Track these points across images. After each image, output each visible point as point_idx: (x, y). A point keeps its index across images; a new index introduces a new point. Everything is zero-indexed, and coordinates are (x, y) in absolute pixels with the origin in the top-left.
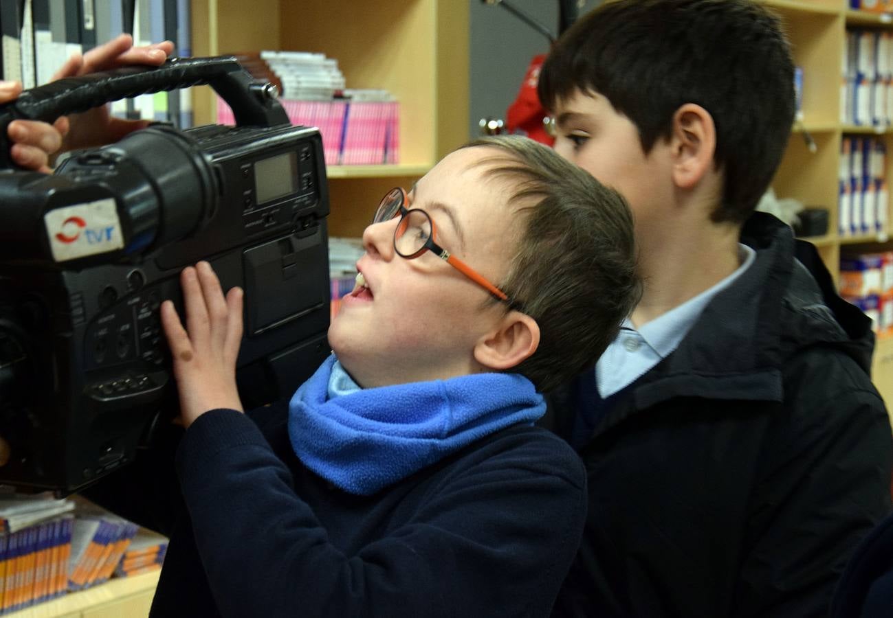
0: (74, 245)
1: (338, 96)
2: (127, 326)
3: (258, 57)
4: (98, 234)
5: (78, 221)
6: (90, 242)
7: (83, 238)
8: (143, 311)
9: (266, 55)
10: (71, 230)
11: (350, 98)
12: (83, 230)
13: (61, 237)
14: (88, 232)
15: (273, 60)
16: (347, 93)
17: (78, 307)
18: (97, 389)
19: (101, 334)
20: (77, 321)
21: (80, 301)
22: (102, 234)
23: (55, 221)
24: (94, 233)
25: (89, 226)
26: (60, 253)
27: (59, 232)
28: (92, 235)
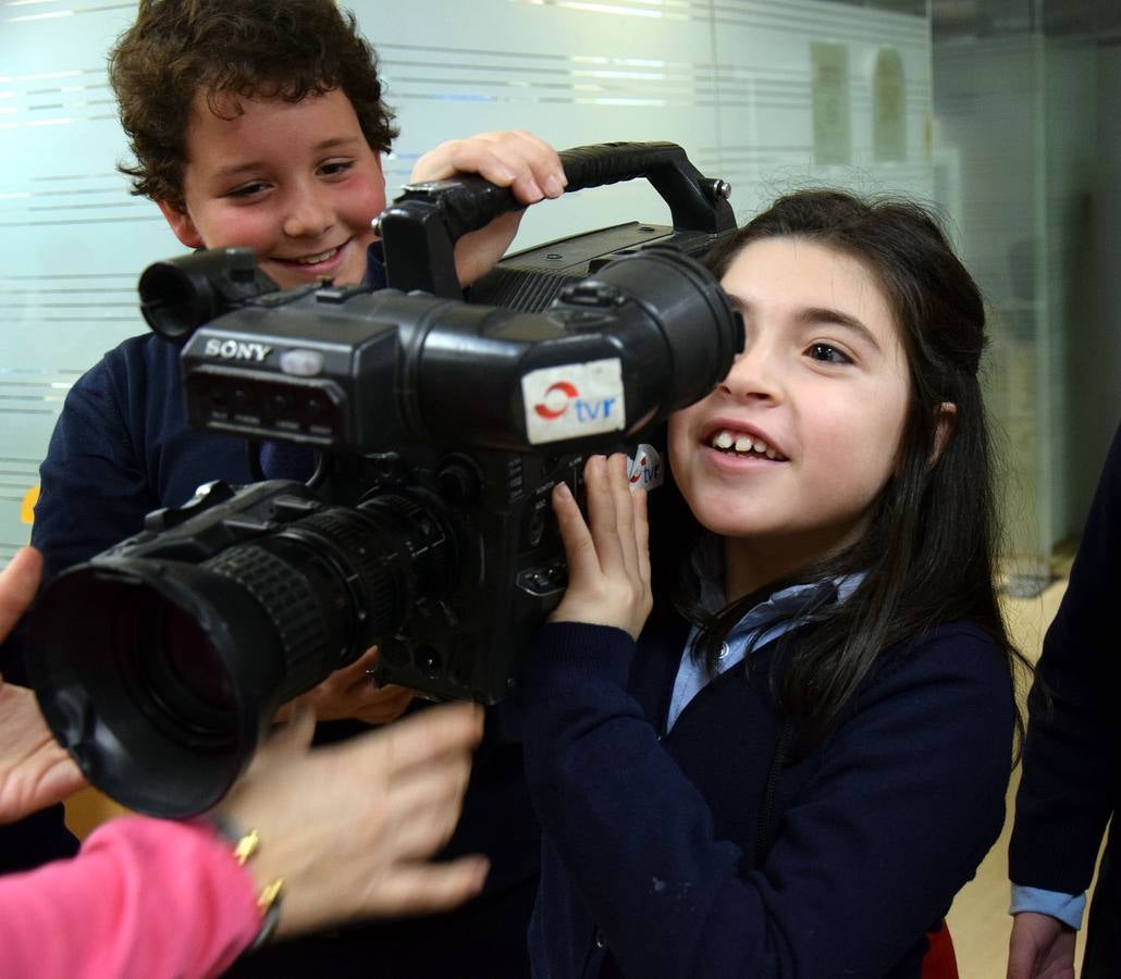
0: (559, 421)
4: (593, 409)
5: (568, 389)
6: (581, 419)
7: (572, 412)
10: (557, 400)
12: (573, 401)
13: (541, 411)
14: (579, 405)
17: (517, 475)
18: (532, 579)
19: (538, 507)
20: (515, 494)
21: (519, 469)
22: (597, 408)
23: (536, 387)
24: (587, 406)
25: (583, 394)
26: (540, 431)
27: (540, 402)
28: (583, 409)
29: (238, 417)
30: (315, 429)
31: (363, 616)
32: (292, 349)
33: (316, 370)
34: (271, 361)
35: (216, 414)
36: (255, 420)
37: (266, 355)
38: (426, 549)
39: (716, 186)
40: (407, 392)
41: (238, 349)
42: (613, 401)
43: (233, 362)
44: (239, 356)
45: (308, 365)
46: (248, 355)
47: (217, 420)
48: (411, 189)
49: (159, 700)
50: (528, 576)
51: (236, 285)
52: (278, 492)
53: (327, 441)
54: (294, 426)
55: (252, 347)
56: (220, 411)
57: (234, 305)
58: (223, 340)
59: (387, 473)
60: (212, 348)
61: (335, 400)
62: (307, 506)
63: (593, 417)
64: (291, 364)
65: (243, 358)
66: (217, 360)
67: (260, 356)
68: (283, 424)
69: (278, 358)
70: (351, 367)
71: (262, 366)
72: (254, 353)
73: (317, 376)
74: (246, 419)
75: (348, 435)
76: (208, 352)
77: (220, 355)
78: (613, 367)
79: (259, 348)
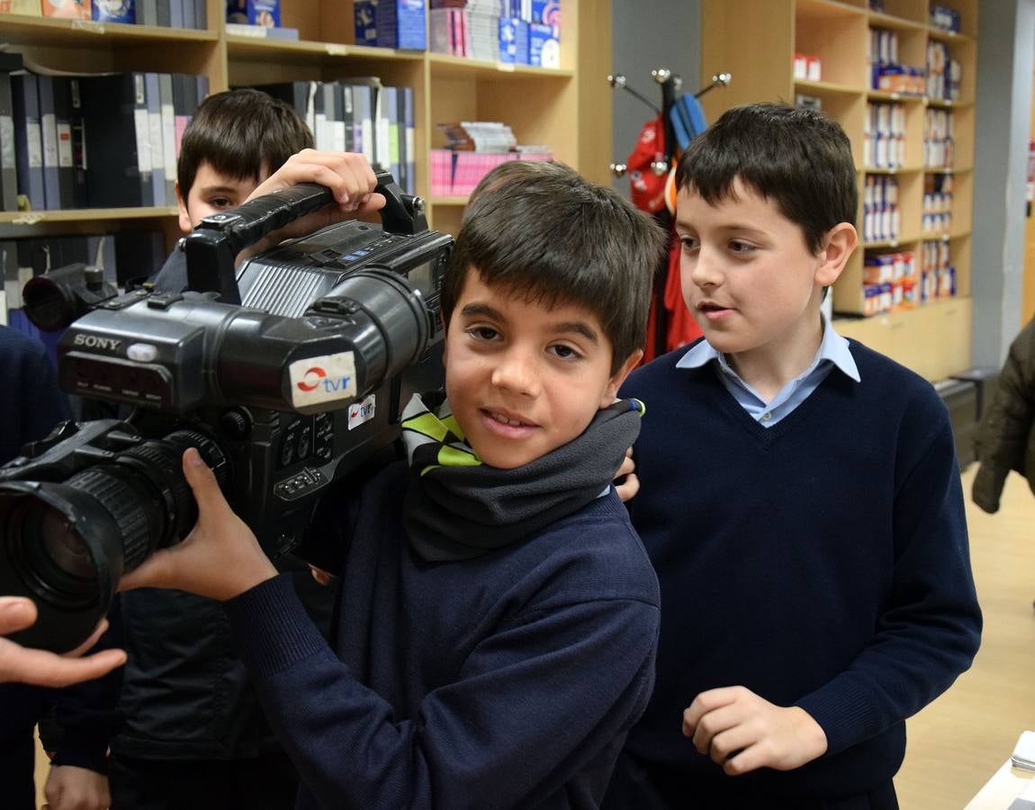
0: (314, 391)
1: (513, 150)
2: (308, 429)
3: (458, 126)
4: (335, 385)
5: (319, 371)
7: (322, 387)
9: (465, 125)
10: (312, 379)
11: (520, 151)
12: (323, 379)
13: (302, 386)
14: (326, 382)
15: (469, 128)
16: (518, 148)
17: (276, 418)
18: (283, 488)
19: (289, 439)
20: (274, 431)
21: (278, 414)
22: (338, 385)
23: (299, 371)
24: (332, 382)
25: (328, 376)
26: (300, 399)
27: (301, 381)
28: (329, 385)
29: (95, 386)
30: (148, 396)
31: (172, 518)
32: (134, 343)
33: (151, 358)
34: (120, 351)
35: (80, 384)
36: (107, 389)
37: (117, 346)
39: (414, 202)
40: (211, 372)
41: (97, 341)
42: (349, 379)
43: (94, 350)
44: (98, 346)
45: (146, 355)
46: (104, 345)
47: (80, 387)
50: (281, 487)
51: (90, 293)
53: (159, 404)
54: (134, 393)
55: (107, 340)
56: (83, 382)
60: (79, 339)
61: (165, 378)
63: (336, 389)
64: (135, 353)
65: (101, 347)
66: (83, 348)
67: (113, 346)
68: (127, 392)
69: (127, 347)
71: (114, 354)
72: (109, 345)
73: (152, 362)
74: (102, 388)
75: (172, 401)
76: (76, 342)
77: (84, 344)
78: (349, 357)
79: (112, 341)
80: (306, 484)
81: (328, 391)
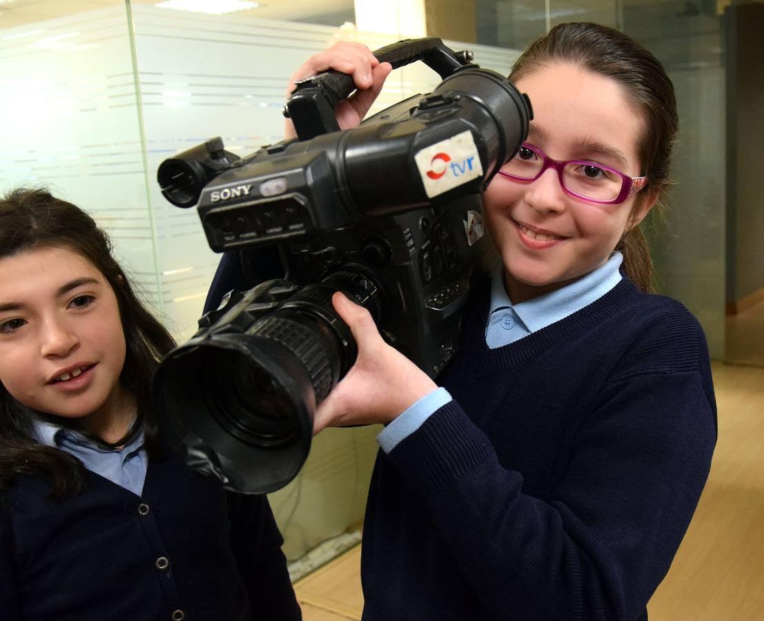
0: (443, 179)
2: (438, 247)
4: (462, 167)
5: (444, 157)
7: (450, 170)
8: (444, 233)
10: (439, 166)
12: (449, 163)
13: (431, 175)
17: (410, 238)
18: (433, 302)
19: (425, 257)
20: (411, 250)
21: (410, 234)
22: (464, 166)
23: (424, 160)
24: (457, 165)
25: (453, 160)
26: (433, 188)
27: (429, 169)
28: (456, 168)
29: (242, 236)
30: (292, 227)
31: (346, 344)
32: (266, 181)
33: (284, 189)
34: (254, 193)
35: (227, 239)
36: (253, 234)
37: (250, 190)
38: (368, 297)
39: (465, 54)
40: (342, 189)
41: (231, 191)
42: (472, 158)
43: (230, 201)
44: (233, 196)
45: (278, 187)
46: (238, 193)
47: (229, 242)
48: (300, 82)
49: (240, 426)
50: (430, 301)
51: (215, 162)
52: (271, 287)
53: (303, 232)
54: (278, 230)
55: (239, 188)
56: (229, 236)
57: (218, 173)
58: (220, 190)
59: (330, 260)
60: (215, 197)
61: (302, 203)
62: (291, 289)
63: (463, 172)
64: (267, 190)
65: (236, 196)
66: (220, 203)
67: (246, 192)
68: (271, 231)
69: (258, 189)
70: (306, 180)
71: (249, 198)
72: (242, 191)
73: (287, 192)
74: (247, 235)
75: (315, 224)
76: (213, 200)
77: (221, 200)
78: (467, 136)
79: (244, 187)
80: (450, 295)
81: (456, 175)
